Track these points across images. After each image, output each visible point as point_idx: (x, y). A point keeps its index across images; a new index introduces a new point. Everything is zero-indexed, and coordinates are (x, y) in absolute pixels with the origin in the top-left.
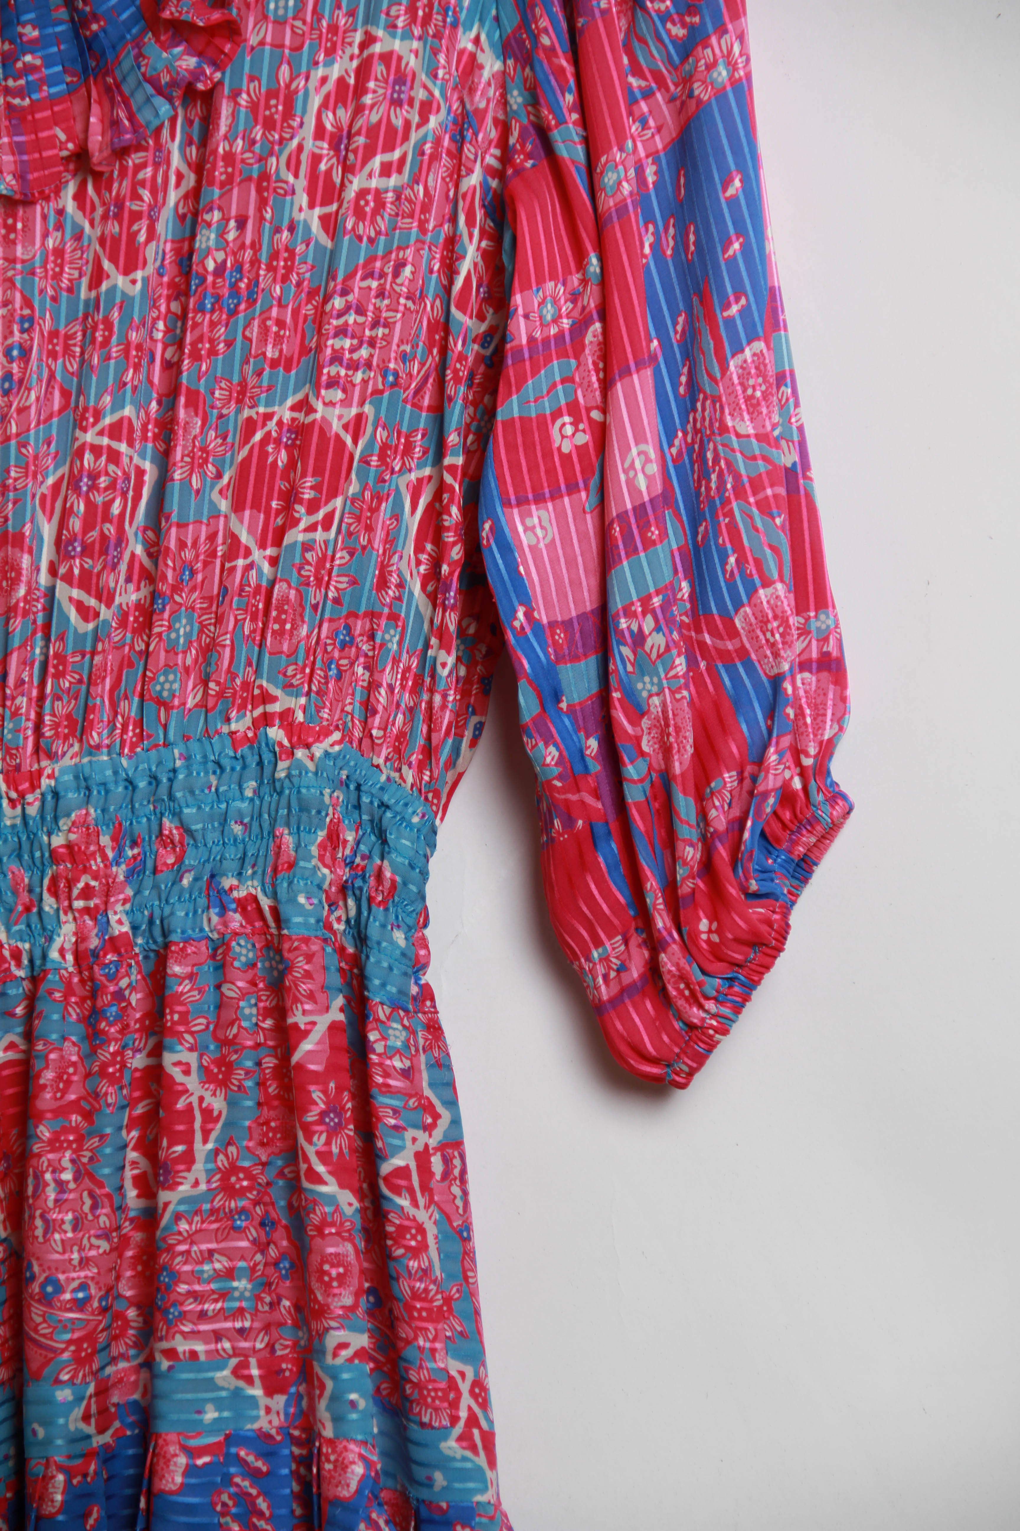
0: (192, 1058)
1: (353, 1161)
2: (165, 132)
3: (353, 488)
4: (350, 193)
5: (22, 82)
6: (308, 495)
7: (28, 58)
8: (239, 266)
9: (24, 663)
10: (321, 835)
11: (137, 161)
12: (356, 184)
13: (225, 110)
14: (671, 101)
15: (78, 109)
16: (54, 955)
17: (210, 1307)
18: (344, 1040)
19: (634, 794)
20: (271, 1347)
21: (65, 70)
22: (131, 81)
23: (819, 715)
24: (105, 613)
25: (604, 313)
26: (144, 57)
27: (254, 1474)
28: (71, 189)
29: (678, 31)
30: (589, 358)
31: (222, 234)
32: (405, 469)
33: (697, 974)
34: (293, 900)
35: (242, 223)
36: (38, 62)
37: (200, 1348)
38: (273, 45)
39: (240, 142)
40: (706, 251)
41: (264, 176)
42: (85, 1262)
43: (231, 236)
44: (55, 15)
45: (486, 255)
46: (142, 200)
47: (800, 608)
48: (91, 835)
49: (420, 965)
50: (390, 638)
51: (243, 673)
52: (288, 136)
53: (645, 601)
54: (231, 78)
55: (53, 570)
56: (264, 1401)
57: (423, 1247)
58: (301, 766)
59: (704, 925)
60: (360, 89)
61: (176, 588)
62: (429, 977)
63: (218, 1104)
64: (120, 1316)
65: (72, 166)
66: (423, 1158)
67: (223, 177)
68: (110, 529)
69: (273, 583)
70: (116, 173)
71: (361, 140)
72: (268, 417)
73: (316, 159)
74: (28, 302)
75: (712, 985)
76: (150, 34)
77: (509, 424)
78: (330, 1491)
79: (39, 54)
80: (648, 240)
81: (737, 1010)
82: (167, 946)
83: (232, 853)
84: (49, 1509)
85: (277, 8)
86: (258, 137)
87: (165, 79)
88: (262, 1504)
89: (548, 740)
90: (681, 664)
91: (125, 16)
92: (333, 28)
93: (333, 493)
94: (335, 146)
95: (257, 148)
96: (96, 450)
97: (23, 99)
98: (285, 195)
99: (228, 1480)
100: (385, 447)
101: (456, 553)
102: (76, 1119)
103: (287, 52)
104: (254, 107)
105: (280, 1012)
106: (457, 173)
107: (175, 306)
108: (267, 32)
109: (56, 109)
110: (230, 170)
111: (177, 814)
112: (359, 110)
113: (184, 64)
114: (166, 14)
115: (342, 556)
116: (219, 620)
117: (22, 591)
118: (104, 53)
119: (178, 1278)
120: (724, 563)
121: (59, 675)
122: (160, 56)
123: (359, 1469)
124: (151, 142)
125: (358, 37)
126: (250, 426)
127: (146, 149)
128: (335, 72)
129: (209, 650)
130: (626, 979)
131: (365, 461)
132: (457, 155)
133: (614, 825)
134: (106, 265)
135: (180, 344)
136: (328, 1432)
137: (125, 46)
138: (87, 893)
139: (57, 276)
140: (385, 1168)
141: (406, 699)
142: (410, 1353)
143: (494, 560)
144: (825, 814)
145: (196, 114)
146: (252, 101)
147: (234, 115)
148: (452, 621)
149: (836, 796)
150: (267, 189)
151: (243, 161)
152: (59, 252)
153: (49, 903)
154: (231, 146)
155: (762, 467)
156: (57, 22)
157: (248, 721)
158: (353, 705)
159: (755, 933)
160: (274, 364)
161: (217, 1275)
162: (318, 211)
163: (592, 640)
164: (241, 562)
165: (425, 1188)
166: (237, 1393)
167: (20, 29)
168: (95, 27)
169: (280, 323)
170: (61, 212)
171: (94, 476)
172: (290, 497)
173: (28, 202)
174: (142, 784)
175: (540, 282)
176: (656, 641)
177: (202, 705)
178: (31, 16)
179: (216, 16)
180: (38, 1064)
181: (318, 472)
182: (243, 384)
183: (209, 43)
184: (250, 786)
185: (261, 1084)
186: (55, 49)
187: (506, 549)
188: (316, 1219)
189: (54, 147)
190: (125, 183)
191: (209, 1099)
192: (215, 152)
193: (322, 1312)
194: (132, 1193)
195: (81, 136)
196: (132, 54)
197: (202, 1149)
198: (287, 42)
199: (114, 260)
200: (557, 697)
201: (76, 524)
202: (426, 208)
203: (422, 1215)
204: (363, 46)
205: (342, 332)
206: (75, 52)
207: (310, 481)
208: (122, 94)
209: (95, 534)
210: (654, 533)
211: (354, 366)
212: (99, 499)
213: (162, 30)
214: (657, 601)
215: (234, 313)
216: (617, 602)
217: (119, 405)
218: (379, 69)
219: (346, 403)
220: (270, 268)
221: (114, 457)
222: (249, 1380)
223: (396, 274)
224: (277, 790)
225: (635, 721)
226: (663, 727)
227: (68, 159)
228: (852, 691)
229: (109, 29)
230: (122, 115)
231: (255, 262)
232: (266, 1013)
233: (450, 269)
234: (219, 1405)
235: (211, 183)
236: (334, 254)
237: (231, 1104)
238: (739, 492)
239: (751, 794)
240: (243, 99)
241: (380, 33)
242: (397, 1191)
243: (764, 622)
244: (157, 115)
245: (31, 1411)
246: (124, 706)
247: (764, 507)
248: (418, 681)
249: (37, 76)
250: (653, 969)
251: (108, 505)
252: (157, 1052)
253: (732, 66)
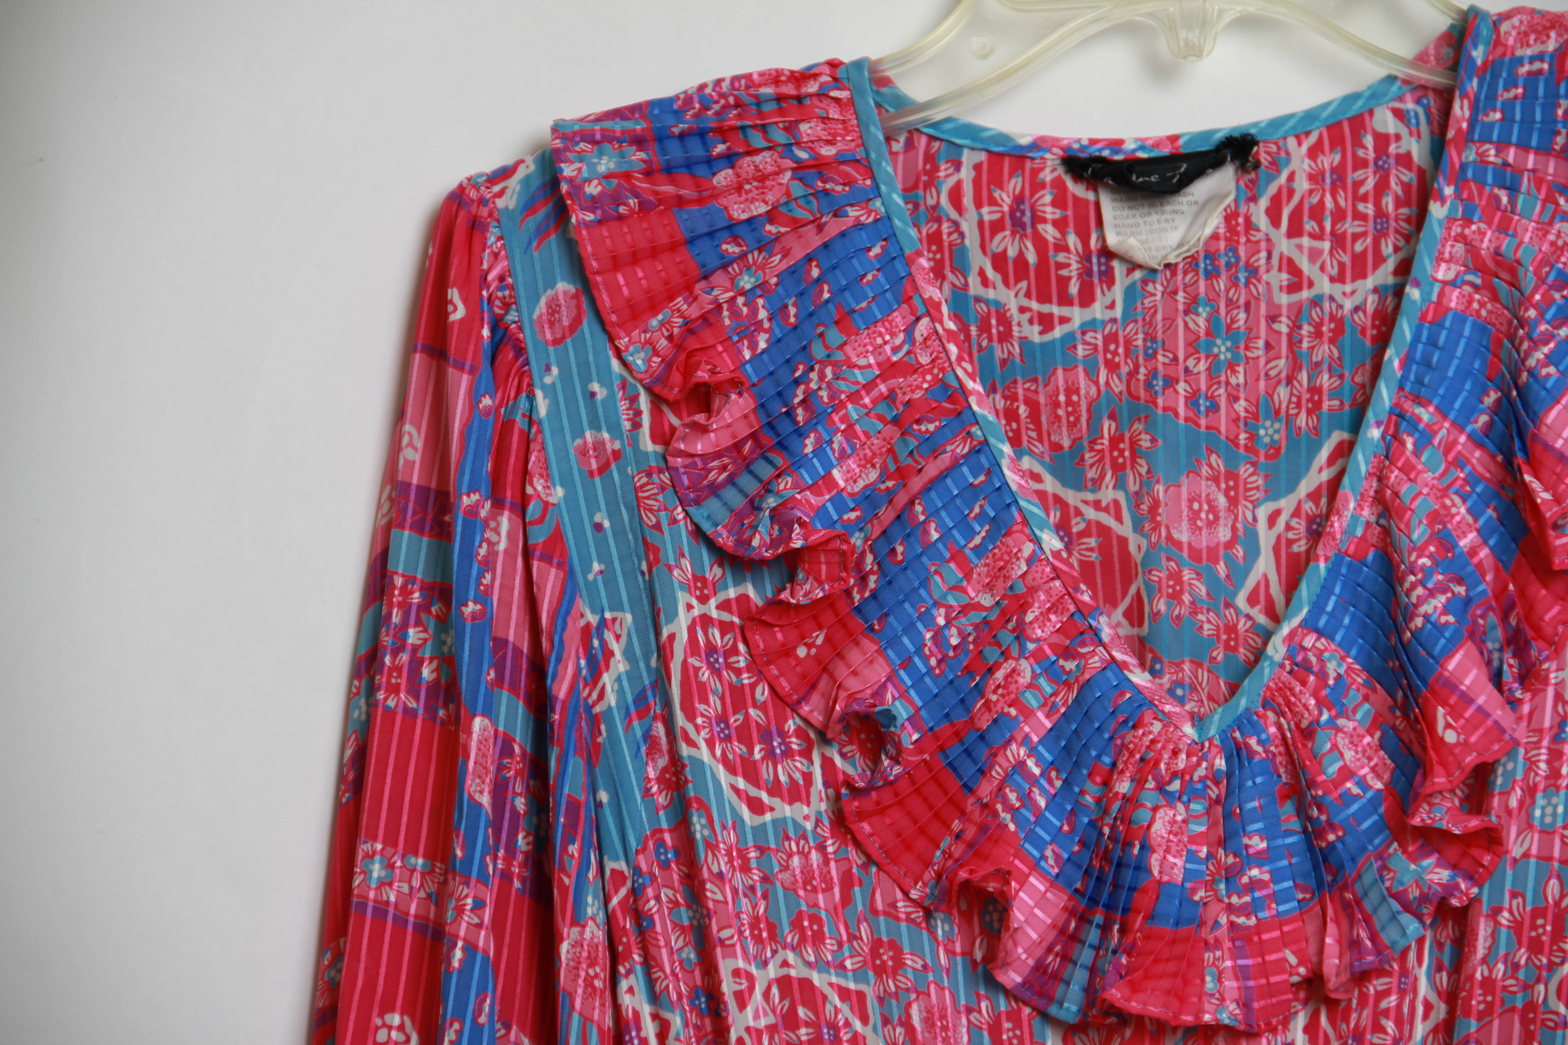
2: (1412, 955)
5: (1247, 899)
7: (1255, 872)
11: (1380, 988)
13: (1483, 930)
15: (1311, 928)
21: (1296, 885)
22: (1374, 896)
26: (1389, 870)
28: (1300, 1020)
36: (1266, 877)
38: (1539, 858)
39: (1501, 967)
41: (1531, 1006)
44: (1284, 826)
46: (1386, 1033)
52: (1558, 960)
54: (1490, 894)
65: (1302, 995)
67: (1482, 1007)
70: (1355, 1002)
76: (1395, 845)
79: (1267, 868)
85: (1543, 815)
86: (1523, 962)
87: (1414, 895)
91: (1365, 825)
95: (1521, 974)
97: (1248, 918)
98: (1554, 1029)
103: (1556, 865)
104: (1517, 927)
108: (1533, 843)
109: (1286, 929)
110: (1489, 998)
113: (1435, 877)
114: (1416, 821)
118: (1342, 866)
122: (1407, 869)
124: (1396, 967)
127: (1389, 974)
137: (1368, 859)
145: (1448, 936)
146: (1515, 921)
147: (1494, 936)
150: (1533, 1021)
151: (1505, 988)
154: (1491, 971)
156: (1288, 833)
167: (1246, 841)
168: (1331, 837)
173: (1253, 1035)
178: (1259, 825)
179: (1474, 823)
183: (1465, 854)
186: (1285, 863)
189: (1283, 971)
190: (1365, 1013)
192: (1471, 977)
195: (1314, 959)
196: (1375, 866)
198: (1556, 854)
206: (1309, 865)
208: (1363, 911)
213: (1409, 839)
227: (1297, 986)
229: (1348, 839)
230: (1363, 934)
235: (1467, 1013)
240: (1505, 918)
244: (1404, 934)
249: (1265, 892)
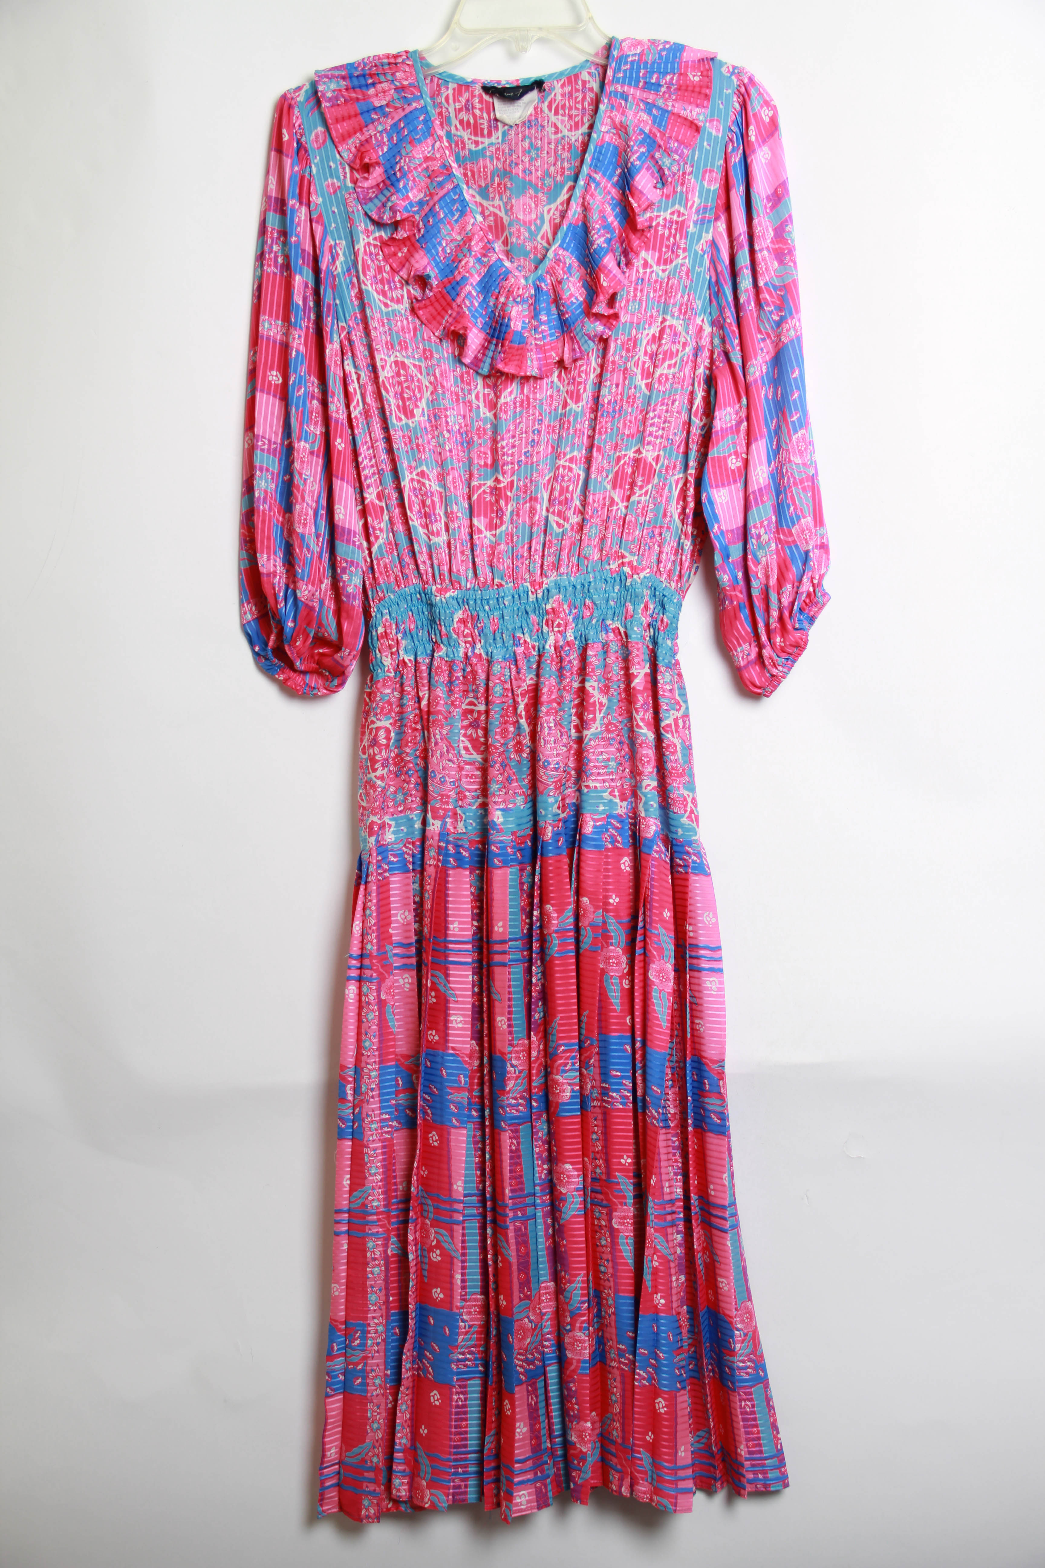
0: (596, 684)
1: (652, 721)
3: (656, 481)
4: (657, 375)
5: (541, 336)
6: (639, 483)
7: (543, 327)
8: (616, 401)
9: (537, 543)
10: (642, 606)
12: (659, 372)
13: (613, 345)
14: (772, 342)
15: (560, 345)
16: (547, 647)
17: (601, 771)
18: (649, 679)
19: (755, 592)
20: (622, 785)
21: (556, 331)
22: (580, 335)
23: (820, 565)
24: (567, 526)
25: (748, 418)
26: (585, 326)
27: (616, 828)
28: (556, 373)
29: (776, 318)
30: (742, 434)
31: (610, 390)
32: (673, 475)
33: (775, 657)
34: (632, 629)
35: (617, 386)
37: (598, 785)
38: (630, 322)
39: (618, 357)
40: (785, 397)
41: (626, 369)
42: (558, 755)
43: (614, 390)
44: (553, 312)
45: (703, 398)
47: (816, 526)
48: (561, 605)
49: (675, 653)
50: (667, 535)
51: (615, 548)
52: (635, 355)
53: (762, 523)
54: (615, 334)
55: (548, 510)
56: (620, 803)
57: (676, 751)
58: (636, 582)
59: (778, 639)
60: (661, 338)
61: (592, 517)
62: (678, 657)
63: (604, 700)
64: (569, 773)
65: (557, 366)
66: (676, 721)
67: (611, 369)
68: (568, 495)
69: (626, 515)
70: (573, 368)
71: (661, 356)
72: (625, 455)
73: (644, 363)
74: (541, 414)
75: (781, 661)
76: (587, 318)
77: (713, 459)
78: (643, 835)
80: (763, 393)
81: (789, 670)
82: (587, 645)
83: (610, 612)
84: (546, 838)
85: (632, 309)
87: (592, 334)
88: (619, 838)
89: (725, 572)
90: (773, 546)
91: (578, 312)
92: (651, 316)
93: (648, 483)
94: (651, 358)
95: (624, 359)
96: (564, 467)
98: (633, 376)
99: (607, 830)
100: (667, 467)
101: (692, 505)
102: (555, 705)
103: (635, 325)
104: (623, 344)
105: (627, 669)
106: (695, 368)
107: (592, 416)
108: (628, 317)
109: (553, 345)
110: (613, 367)
111: (591, 598)
112: (660, 345)
113: (599, 329)
114: (594, 311)
115: (651, 506)
116: (606, 528)
117: (537, 517)
118: (570, 325)
119: (590, 761)
120: (789, 509)
121: (550, 548)
122: (591, 326)
123: (654, 828)
125: (660, 319)
126: (619, 459)
128: (652, 332)
129: (603, 539)
130: (750, 658)
131: (660, 472)
132: (695, 362)
133: (747, 604)
134: (569, 401)
135: (594, 430)
136: (643, 815)
137: (578, 323)
138: (559, 625)
139: (551, 405)
140: (663, 724)
141: (672, 558)
142: (669, 788)
143: (707, 508)
144: (821, 600)
145: (602, 347)
146: (622, 342)
147: (616, 347)
148: (690, 529)
149: (825, 594)
150: (627, 374)
152: (551, 396)
153: (545, 629)
154: (614, 358)
155: (804, 475)
156: (554, 314)
157: (616, 564)
158: (654, 560)
159: (797, 642)
160: (628, 436)
161: (604, 760)
162: (644, 382)
163: (741, 537)
164: (615, 508)
165: (677, 731)
166: (611, 801)
168: (567, 316)
169: (630, 422)
170: (552, 382)
171: (563, 476)
172: (633, 484)
173: (541, 378)
174: (578, 587)
175: (725, 407)
176: (765, 537)
177: (601, 559)
178: (545, 312)
179: (611, 311)
180: (542, 686)
181: (643, 475)
182: (617, 445)
183: (608, 321)
184: (617, 588)
185: (620, 694)
186: (553, 324)
187: (711, 503)
188: (639, 741)
189: (551, 358)
190: (576, 372)
191: (601, 699)
192: (608, 360)
193: (641, 774)
194: (573, 731)
195: (561, 355)
196: (581, 325)
197: (599, 716)
198: (635, 321)
199: (571, 398)
200: (728, 557)
201: (556, 493)
202: (684, 381)
203: (675, 741)
204: (662, 323)
205: (652, 425)
206: (560, 325)
207: (640, 479)
208: (576, 339)
209: (563, 497)
210: (765, 498)
211: (656, 437)
212: (565, 485)
213: (591, 316)
214: (766, 523)
215: (614, 418)
216: (751, 523)
217: (572, 451)
218: (668, 330)
219: (654, 450)
220: (627, 402)
221: (570, 469)
222: (615, 796)
223: (673, 404)
224: (626, 588)
225: (756, 566)
226: (766, 569)
228: (831, 556)
229: (572, 316)
231: (622, 400)
232: (621, 669)
233: (691, 402)
234: (604, 804)
235: (607, 371)
236: (650, 397)
237: (609, 701)
238: (795, 484)
239: (797, 593)
240: (619, 341)
241: (668, 318)
242: (667, 732)
243: (803, 531)
244: (589, 346)
245: (539, 805)
246: (572, 559)
247: (804, 489)
248: (677, 551)
250: (760, 655)
251: (568, 487)
252: (583, 681)
253: (796, 330)
